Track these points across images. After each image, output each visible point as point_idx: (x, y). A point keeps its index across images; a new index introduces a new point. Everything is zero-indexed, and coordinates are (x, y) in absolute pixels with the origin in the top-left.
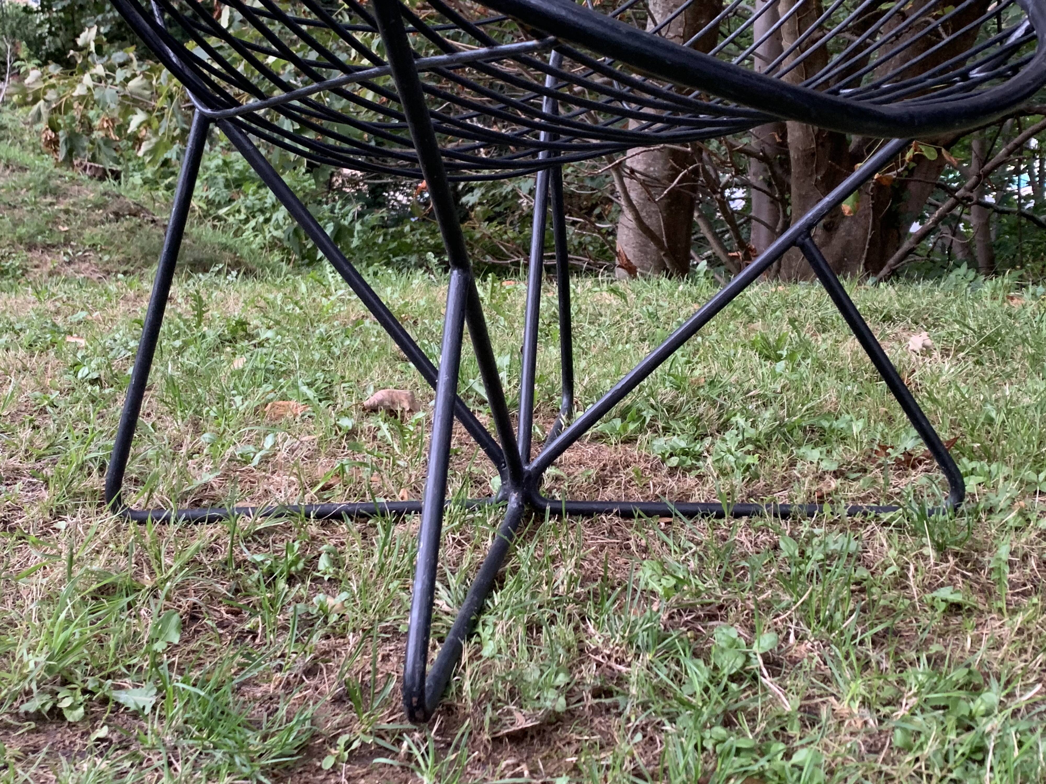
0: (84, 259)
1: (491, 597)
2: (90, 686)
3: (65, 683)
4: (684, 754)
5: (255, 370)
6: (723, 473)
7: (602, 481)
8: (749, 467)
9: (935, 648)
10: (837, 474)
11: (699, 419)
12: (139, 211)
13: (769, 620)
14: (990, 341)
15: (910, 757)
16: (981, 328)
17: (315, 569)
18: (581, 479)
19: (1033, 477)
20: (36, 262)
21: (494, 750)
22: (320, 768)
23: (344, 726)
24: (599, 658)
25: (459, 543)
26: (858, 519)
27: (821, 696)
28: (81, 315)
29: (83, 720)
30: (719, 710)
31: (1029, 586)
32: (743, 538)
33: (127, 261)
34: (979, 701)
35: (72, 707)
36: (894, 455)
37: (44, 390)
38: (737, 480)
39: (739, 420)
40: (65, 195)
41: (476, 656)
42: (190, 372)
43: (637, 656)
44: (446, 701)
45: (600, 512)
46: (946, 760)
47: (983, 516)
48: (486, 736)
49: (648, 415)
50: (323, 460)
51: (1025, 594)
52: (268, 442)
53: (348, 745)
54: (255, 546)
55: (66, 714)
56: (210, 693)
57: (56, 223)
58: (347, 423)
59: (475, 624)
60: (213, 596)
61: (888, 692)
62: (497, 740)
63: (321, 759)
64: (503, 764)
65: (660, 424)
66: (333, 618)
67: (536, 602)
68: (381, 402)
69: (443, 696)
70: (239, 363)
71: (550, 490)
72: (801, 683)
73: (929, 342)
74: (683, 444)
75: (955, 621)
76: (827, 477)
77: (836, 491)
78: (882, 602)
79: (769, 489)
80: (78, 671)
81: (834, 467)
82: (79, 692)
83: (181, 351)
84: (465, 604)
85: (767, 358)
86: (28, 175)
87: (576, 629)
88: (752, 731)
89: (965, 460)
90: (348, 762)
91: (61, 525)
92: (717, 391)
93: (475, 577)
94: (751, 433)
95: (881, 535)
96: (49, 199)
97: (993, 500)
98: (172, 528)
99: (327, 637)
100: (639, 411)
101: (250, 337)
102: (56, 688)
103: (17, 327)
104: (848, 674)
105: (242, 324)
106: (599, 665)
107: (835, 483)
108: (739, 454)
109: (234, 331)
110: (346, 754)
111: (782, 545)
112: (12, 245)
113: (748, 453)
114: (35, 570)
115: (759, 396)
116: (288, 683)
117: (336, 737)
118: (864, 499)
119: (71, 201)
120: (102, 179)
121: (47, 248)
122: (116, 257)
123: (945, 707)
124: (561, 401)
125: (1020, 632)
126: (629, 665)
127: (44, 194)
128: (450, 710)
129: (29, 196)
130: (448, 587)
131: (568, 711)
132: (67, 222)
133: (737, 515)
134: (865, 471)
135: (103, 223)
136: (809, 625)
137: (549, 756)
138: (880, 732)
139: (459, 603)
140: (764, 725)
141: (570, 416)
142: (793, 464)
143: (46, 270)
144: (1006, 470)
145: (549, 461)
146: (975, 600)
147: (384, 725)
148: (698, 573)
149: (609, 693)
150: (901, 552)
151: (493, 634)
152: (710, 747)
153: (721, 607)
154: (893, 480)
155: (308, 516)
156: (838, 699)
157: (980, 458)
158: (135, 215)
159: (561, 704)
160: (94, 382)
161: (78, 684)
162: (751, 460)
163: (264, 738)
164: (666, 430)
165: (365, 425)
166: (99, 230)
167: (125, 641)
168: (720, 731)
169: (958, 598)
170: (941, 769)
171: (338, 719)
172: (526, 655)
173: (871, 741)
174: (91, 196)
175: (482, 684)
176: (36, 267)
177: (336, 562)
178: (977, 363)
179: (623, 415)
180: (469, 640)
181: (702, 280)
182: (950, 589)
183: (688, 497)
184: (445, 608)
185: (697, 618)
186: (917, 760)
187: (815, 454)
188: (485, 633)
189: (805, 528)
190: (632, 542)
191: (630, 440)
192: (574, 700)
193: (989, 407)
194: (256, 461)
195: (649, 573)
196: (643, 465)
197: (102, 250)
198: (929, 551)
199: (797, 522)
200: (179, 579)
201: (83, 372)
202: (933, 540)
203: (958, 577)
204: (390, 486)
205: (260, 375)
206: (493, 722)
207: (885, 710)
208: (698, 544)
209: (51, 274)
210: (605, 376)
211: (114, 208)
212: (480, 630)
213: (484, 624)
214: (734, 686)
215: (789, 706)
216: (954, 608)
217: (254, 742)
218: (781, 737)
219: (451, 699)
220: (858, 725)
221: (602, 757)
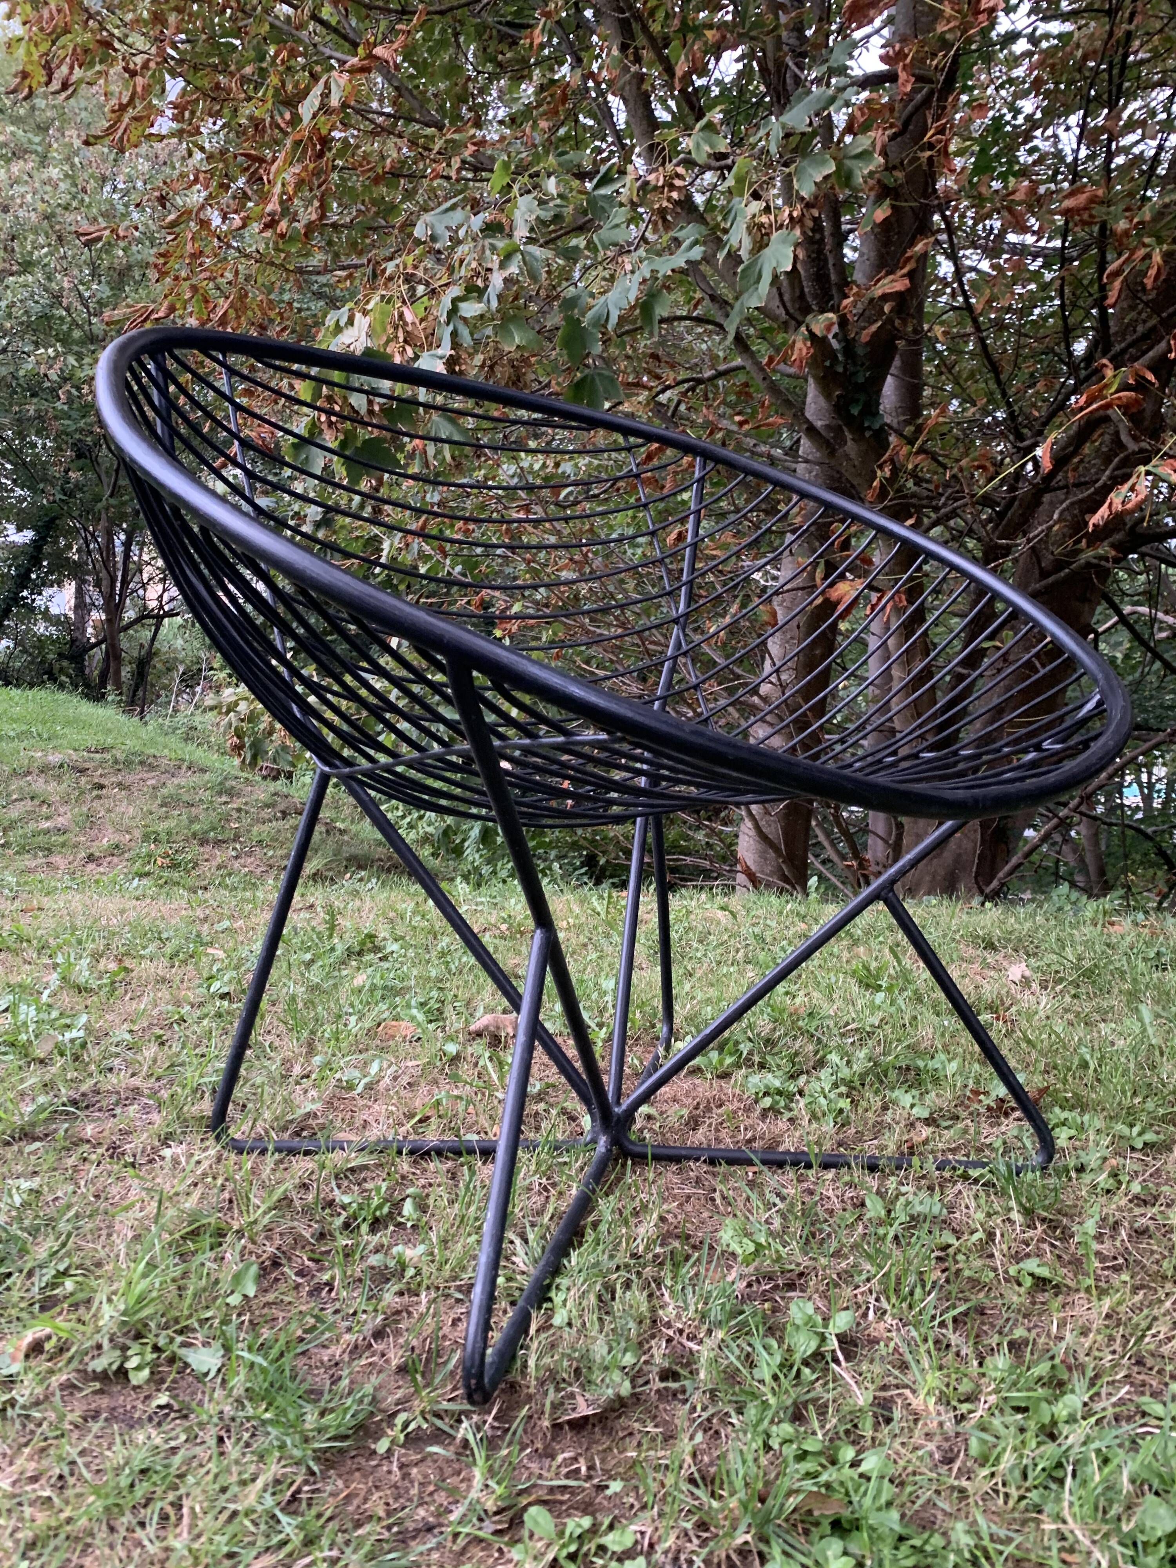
0: (250, 854)
1: (568, 1255)
2: (161, 1342)
3: (138, 1336)
4: (744, 1462)
5: (373, 988)
6: (814, 1117)
7: (694, 1123)
8: (841, 1111)
9: (1019, 1333)
10: (929, 1121)
11: (796, 1054)
13: (848, 1291)
14: (1088, 973)
15: (985, 1472)
16: (1080, 959)
17: (400, 1214)
18: (673, 1120)
19: (1126, 1130)
20: (206, 856)
21: (553, 1439)
22: (374, 1452)
23: (403, 1403)
24: (670, 1332)
25: (546, 1189)
26: (947, 1174)
27: (897, 1387)
28: (226, 924)
29: (148, 1381)
30: (789, 1402)
31: (1121, 1261)
32: (830, 1193)
34: (1060, 1405)
35: (139, 1368)
36: (986, 1102)
37: (178, 1004)
38: (828, 1126)
39: (834, 1058)
40: (239, 795)
41: (545, 1327)
42: (314, 988)
43: (709, 1332)
44: (509, 1377)
45: (688, 1158)
46: (1025, 1477)
47: (1073, 1174)
48: (546, 1423)
49: (745, 1048)
50: (423, 1089)
51: (1117, 1269)
52: (374, 1068)
53: (406, 1425)
54: (346, 1183)
55: (131, 1375)
56: (272, 1362)
57: (228, 821)
58: (452, 1048)
59: (549, 1287)
60: (298, 1240)
61: (965, 1387)
62: (557, 1427)
63: (377, 1440)
64: (560, 1458)
65: (756, 1059)
66: (411, 1272)
67: (613, 1265)
68: (486, 1027)
69: (507, 1372)
70: (360, 979)
71: (641, 1130)
72: (877, 1369)
73: (1028, 973)
74: (777, 1083)
75: (1040, 1298)
76: (918, 1125)
77: (926, 1142)
78: (967, 1273)
79: (859, 1136)
80: (152, 1325)
81: (926, 1114)
82: (149, 1349)
83: (309, 964)
84: (542, 1263)
85: (868, 986)
86: (207, 776)
87: (650, 1296)
88: (822, 1427)
89: (1057, 1110)
90: (403, 1446)
91: (167, 1152)
92: (815, 1023)
93: (555, 1230)
94: (845, 1073)
95: (968, 1194)
96: (224, 799)
97: (1084, 1159)
98: (270, 1159)
99: (401, 1294)
100: (737, 1043)
101: (376, 949)
102: (129, 1342)
103: (164, 936)
104: (926, 1363)
105: (371, 937)
106: (669, 1340)
107: (927, 1132)
108: (832, 1096)
109: (362, 943)
110: (402, 1437)
111: (868, 1202)
112: (187, 840)
113: (841, 1095)
114: (132, 1205)
115: (856, 1030)
116: (356, 1347)
117: (394, 1414)
118: (954, 1151)
119: (244, 800)
120: (276, 778)
121: (218, 843)
122: (280, 852)
123: (1025, 1410)
124: (661, 1029)
125: (1108, 1316)
126: (701, 1342)
127: (220, 793)
128: (513, 1387)
129: (206, 795)
130: (526, 1241)
131: (634, 1395)
132: (239, 819)
133: (826, 1166)
134: (957, 1118)
135: (270, 821)
136: (888, 1299)
137: (610, 1449)
138: (958, 1434)
139: (536, 1261)
140: (834, 1421)
141: (668, 1048)
142: (885, 1108)
143: (215, 863)
144: (1099, 1123)
145: (645, 1098)
146: (1064, 1276)
147: (445, 1405)
148: (781, 1235)
149: (675, 1376)
150: (989, 1215)
151: (565, 1302)
152: (776, 1447)
153: (801, 1275)
154: (985, 1129)
155: (400, 1152)
156: (914, 1392)
157: (1072, 1108)
159: (626, 1389)
160: (223, 996)
161: (150, 1339)
162: (844, 1104)
163: (322, 1414)
164: (762, 1066)
165: (470, 1050)
166: (266, 827)
167: (204, 1290)
168: (787, 1429)
169: (1044, 1272)
170: (1019, 1488)
171: (399, 1394)
172: (597, 1326)
173: (946, 1445)
174: (262, 797)
175: (547, 1360)
176: (206, 860)
177: (422, 1207)
178: (1075, 996)
179: (721, 1049)
180: (540, 1308)
181: (813, 896)
182: (1037, 1261)
183: (778, 1144)
184: (523, 1267)
185: (776, 1287)
186: (993, 1475)
187: (906, 1099)
188: (558, 1298)
189: (892, 1183)
190: (717, 1195)
191: (725, 1076)
192: (640, 1381)
193: (1083, 1050)
194: (360, 1089)
195: (731, 1233)
196: (736, 1104)
197: (267, 846)
198: (1015, 1216)
199: (885, 1177)
200: (266, 1220)
201: (215, 986)
202: (1020, 1204)
203: (1046, 1247)
204: (484, 1122)
205: (378, 994)
206: (555, 1407)
207: (964, 1407)
208: (783, 1199)
209: (219, 868)
210: (708, 1001)
211: (282, 807)
212: (552, 1294)
213: (558, 1288)
214: (807, 1371)
215: (862, 1398)
216: (1041, 1283)
217: (311, 1419)
218: (853, 1436)
219: (515, 1375)
220: (933, 1425)
221: (662, 1455)
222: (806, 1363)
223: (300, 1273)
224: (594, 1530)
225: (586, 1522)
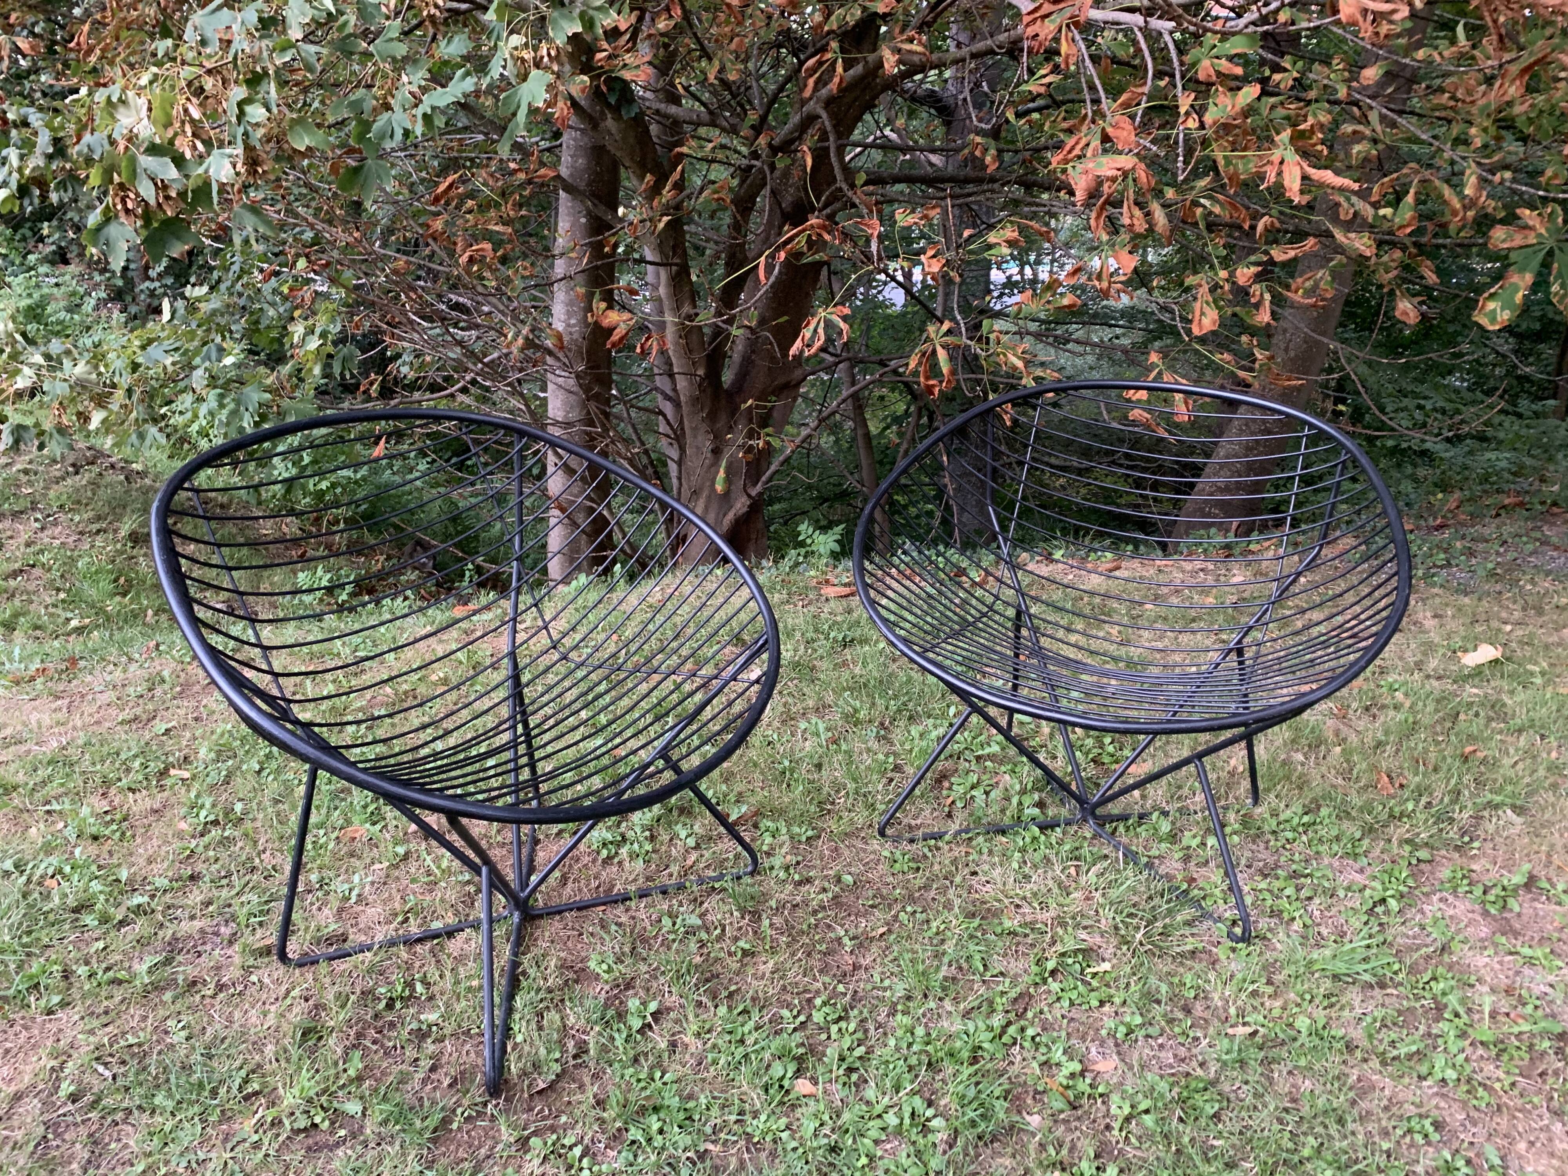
8: (647, 852)
10: (696, 847)
12: (95, 457)
17: (415, 991)
18: (552, 881)
19: (798, 830)
20: (9, 533)
21: (531, 1102)
22: (453, 1130)
23: (458, 1103)
24: (574, 1032)
27: (678, 1034)
29: (329, 1126)
30: (631, 1056)
33: (99, 518)
35: (322, 1122)
37: (181, 837)
38: (640, 865)
41: (514, 1046)
43: (592, 1028)
44: (505, 1079)
45: (566, 911)
48: (526, 1095)
51: (780, 933)
52: (356, 879)
53: (463, 1113)
55: (319, 1125)
57: (19, 486)
58: (400, 850)
59: (509, 1021)
61: (708, 1025)
63: (452, 1124)
66: (434, 1028)
69: (503, 1075)
72: (669, 1026)
74: (609, 836)
75: (745, 961)
76: (690, 851)
77: (694, 864)
78: (712, 954)
79: (658, 869)
80: (314, 1094)
81: (694, 844)
82: (319, 1109)
84: (502, 1008)
87: (560, 1012)
88: (647, 1064)
90: (464, 1124)
93: (503, 983)
95: (714, 901)
99: (435, 1043)
102: (308, 1108)
104: (690, 1018)
106: (574, 1037)
107: (694, 856)
108: (642, 839)
110: (462, 1120)
117: (455, 1110)
118: (709, 867)
119: (27, 458)
121: (16, 515)
122: (86, 516)
126: (589, 1034)
128: (507, 1084)
131: (563, 1071)
132: (30, 483)
133: (640, 898)
134: (711, 839)
135: (64, 479)
136: (674, 985)
137: (556, 1100)
140: (652, 1059)
143: (21, 540)
146: (756, 945)
147: (478, 1099)
149: (580, 1056)
151: (520, 1029)
153: (632, 979)
156: (685, 1034)
158: (93, 463)
159: (558, 1069)
160: (214, 824)
162: (649, 846)
166: (62, 487)
168: (631, 1069)
169: (748, 945)
171: (454, 1098)
172: (538, 1039)
175: (519, 1064)
176: (11, 537)
180: (509, 1036)
182: (744, 939)
183: (614, 886)
185: (620, 991)
187: (683, 832)
188: (516, 1028)
190: (584, 932)
192: (564, 1063)
194: (354, 899)
195: (595, 962)
197: (70, 510)
198: (735, 913)
199: (672, 897)
201: (202, 814)
202: (738, 905)
206: (529, 1087)
208: (620, 926)
212: (513, 1025)
213: (514, 1021)
214: (638, 1037)
215: (663, 1045)
216: (745, 953)
217: (418, 1124)
218: (659, 1065)
219: (506, 1075)
220: (693, 1050)
221: (579, 1097)
222: (638, 1032)
223: (374, 1042)
224: (558, 1139)
225: (554, 1137)
